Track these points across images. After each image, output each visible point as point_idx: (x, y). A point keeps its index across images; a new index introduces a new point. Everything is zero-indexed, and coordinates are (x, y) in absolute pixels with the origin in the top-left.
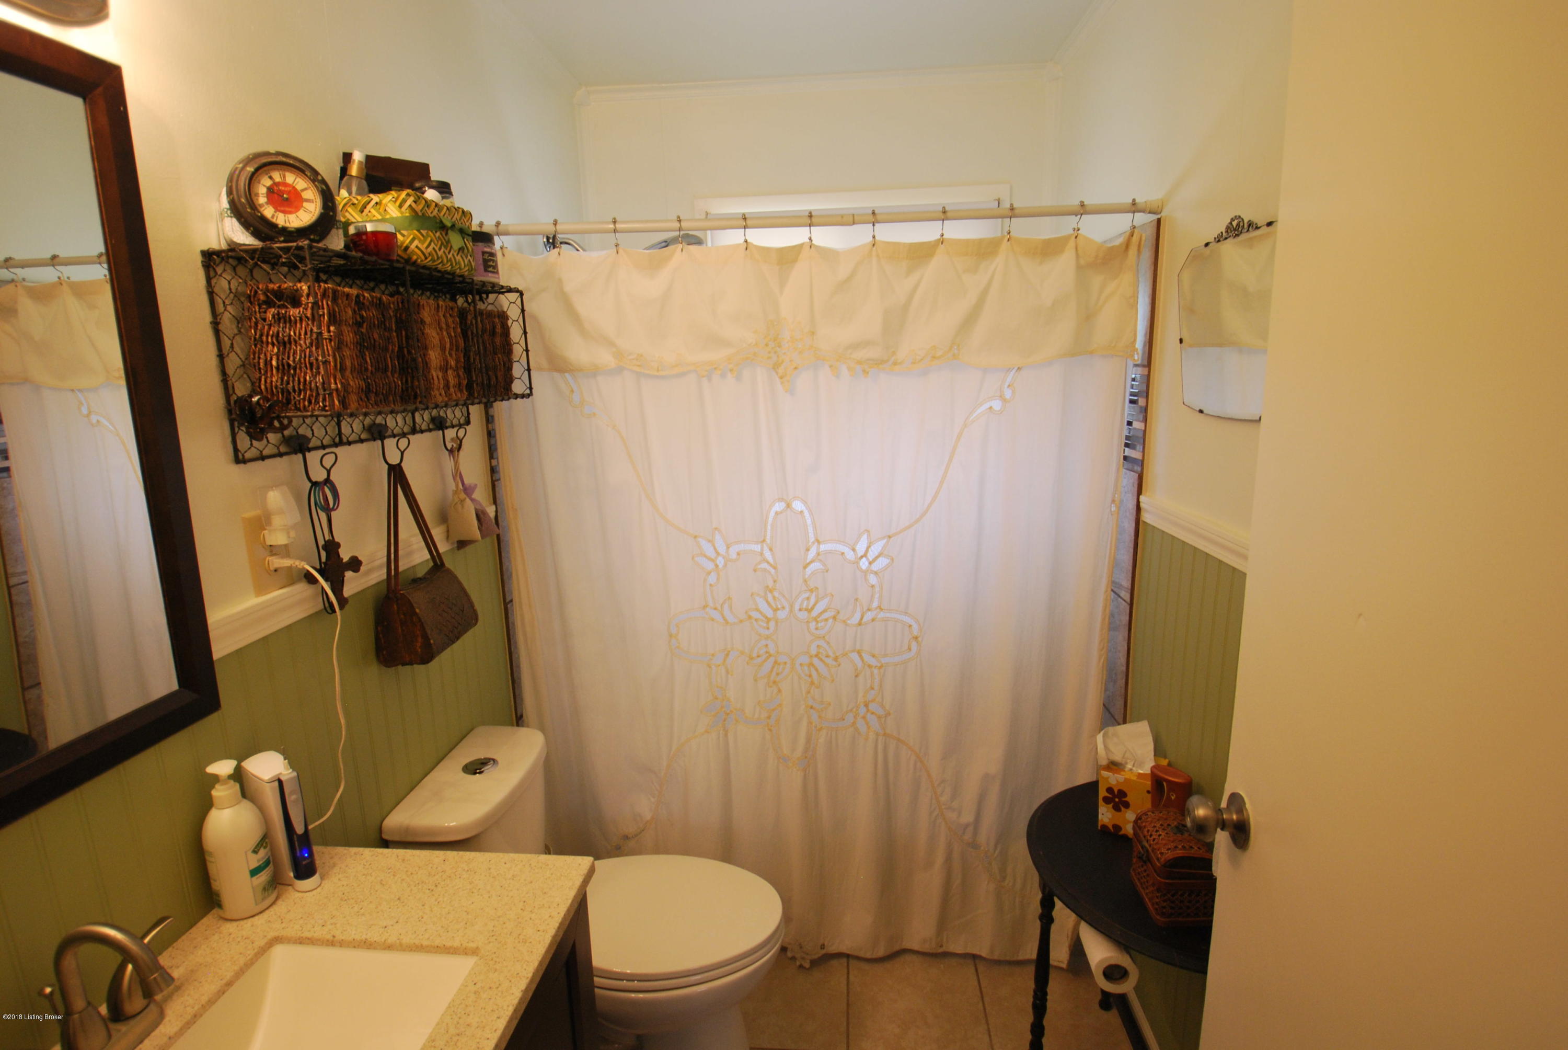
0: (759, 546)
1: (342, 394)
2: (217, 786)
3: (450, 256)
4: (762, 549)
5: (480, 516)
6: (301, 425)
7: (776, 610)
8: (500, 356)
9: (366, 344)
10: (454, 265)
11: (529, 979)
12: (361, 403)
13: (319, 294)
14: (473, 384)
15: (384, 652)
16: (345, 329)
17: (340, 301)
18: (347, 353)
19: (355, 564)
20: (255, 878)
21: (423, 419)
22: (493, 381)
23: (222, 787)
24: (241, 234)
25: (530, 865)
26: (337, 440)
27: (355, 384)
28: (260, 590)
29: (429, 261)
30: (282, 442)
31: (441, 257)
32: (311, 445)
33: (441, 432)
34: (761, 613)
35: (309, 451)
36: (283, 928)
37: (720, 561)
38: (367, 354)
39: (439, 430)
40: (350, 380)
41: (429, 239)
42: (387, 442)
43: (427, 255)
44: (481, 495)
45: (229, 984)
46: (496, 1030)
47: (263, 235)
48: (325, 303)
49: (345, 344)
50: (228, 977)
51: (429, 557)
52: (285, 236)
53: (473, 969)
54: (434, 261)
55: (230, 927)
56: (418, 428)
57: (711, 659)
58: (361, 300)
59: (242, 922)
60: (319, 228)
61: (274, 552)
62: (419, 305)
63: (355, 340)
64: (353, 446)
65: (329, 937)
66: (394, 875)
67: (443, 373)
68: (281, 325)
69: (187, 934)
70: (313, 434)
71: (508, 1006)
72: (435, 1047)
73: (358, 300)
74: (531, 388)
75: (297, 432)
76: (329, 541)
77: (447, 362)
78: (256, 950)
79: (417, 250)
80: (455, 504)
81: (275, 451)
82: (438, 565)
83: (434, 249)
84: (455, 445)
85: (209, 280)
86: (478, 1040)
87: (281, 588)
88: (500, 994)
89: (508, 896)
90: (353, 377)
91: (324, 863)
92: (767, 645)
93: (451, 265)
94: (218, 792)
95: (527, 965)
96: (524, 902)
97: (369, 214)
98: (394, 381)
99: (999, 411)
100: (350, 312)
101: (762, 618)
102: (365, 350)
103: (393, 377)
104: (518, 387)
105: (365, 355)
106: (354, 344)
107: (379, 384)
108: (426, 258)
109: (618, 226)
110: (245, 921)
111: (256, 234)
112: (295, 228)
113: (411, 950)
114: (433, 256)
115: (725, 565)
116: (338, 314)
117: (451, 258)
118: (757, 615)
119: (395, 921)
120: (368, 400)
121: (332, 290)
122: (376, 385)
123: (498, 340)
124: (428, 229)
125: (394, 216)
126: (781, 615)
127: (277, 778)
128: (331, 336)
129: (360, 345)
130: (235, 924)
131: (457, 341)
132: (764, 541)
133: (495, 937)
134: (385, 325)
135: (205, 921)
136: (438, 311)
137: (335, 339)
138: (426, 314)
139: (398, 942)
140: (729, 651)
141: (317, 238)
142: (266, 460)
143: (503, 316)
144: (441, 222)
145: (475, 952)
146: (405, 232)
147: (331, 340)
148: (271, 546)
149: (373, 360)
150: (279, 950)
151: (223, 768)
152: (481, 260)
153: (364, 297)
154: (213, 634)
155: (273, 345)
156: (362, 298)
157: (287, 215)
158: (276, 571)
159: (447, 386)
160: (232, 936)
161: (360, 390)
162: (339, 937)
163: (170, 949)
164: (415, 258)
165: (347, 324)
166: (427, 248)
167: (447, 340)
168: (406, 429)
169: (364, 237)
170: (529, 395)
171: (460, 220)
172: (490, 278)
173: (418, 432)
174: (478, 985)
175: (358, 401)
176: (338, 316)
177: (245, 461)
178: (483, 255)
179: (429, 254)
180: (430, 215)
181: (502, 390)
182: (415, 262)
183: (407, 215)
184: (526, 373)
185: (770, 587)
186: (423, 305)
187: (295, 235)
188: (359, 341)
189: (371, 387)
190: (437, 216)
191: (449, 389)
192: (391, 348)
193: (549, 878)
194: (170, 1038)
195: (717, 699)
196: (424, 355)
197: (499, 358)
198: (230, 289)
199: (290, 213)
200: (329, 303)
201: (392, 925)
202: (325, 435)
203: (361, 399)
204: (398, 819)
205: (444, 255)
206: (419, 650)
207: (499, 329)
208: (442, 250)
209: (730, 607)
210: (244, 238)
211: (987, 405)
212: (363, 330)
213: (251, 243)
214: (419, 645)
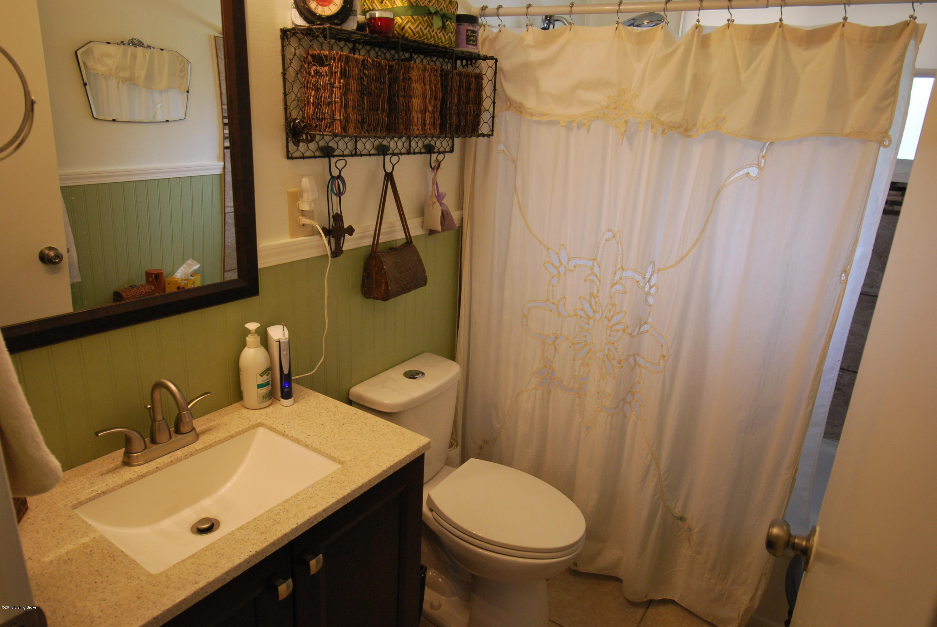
0: (591, 263)
1: (344, 123)
2: (249, 336)
3: (434, 33)
4: (593, 265)
5: (445, 215)
6: (331, 140)
7: (595, 312)
8: (471, 105)
9: (365, 92)
10: (437, 39)
11: (358, 486)
12: (357, 130)
13: (337, 59)
14: (447, 124)
15: (366, 289)
16: (351, 81)
17: (350, 63)
18: (351, 97)
19: (351, 231)
20: (259, 389)
21: (417, 145)
22: (463, 123)
23: (252, 336)
24: (299, 19)
25: (395, 431)
26: (354, 152)
27: (354, 117)
28: (293, 235)
29: (417, 37)
30: (318, 149)
31: (426, 34)
32: (335, 154)
33: (429, 155)
34: (585, 312)
35: (334, 157)
36: (266, 420)
37: (562, 270)
38: (366, 98)
39: (428, 154)
40: (351, 115)
41: (418, 22)
42: (388, 158)
43: (415, 33)
44: (450, 202)
45: (232, 437)
46: (328, 502)
47: (309, 20)
48: (339, 64)
49: (350, 91)
50: (232, 433)
51: (405, 237)
52: (320, 20)
53: (336, 470)
54: (421, 37)
55: (245, 411)
56: (412, 150)
57: (546, 339)
58: (366, 63)
59: (250, 411)
60: (340, 16)
61: (304, 215)
62: (409, 67)
63: (358, 89)
64: (363, 158)
65: (283, 431)
66: (327, 412)
67: (422, 114)
68: (317, 77)
69: (226, 408)
70: (338, 147)
71: (341, 494)
72: (297, 498)
73: (363, 63)
74: (493, 131)
75: (328, 145)
76: (337, 214)
77: (426, 107)
78: (249, 426)
79: (409, 30)
80: (429, 205)
81: (312, 154)
82: (409, 241)
83: (421, 29)
84: (436, 165)
85: (283, 47)
86: (317, 503)
87: (306, 236)
88: (340, 487)
89: (374, 442)
90: (354, 113)
91: (300, 395)
92: (586, 336)
93: (435, 40)
94: (250, 339)
95: (361, 479)
96: (380, 448)
97: (385, 4)
98: (382, 117)
99: (755, 177)
100: (356, 71)
101: (585, 316)
102: (364, 96)
103: (382, 115)
104: (484, 128)
105: (364, 99)
106: (356, 91)
107: (371, 118)
108: (414, 35)
109: (573, 8)
110: (252, 410)
111: (306, 19)
112: (326, 16)
113: (315, 452)
114: (420, 34)
115: (565, 273)
116: (347, 72)
117: (434, 35)
118: (582, 314)
119: (315, 434)
120: (362, 128)
121: (346, 57)
122: (369, 120)
123: (472, 94)
124: (419, 15)
125: (399, 6)
126: (598, 316)
127: (278, 341)
128: (340, 86)
129: (361, 93)
130: (247, 410)
131: (436, 93)
132: (595, 259)
133: (355, 460)
134: (380, 80)
135: (236, 404)
136: (425, 72)
137: (343, 87)
138: (414, 74)
139: (311, 444)
140: (559, 336)
141: (339, 22)
142: (305, 159)
143: (479, 77)
144: (429, 10)
145: (342, 463)
146: (403, 17)
147: (340, 89)
148: (302, 210)
149: (368, 103)
150: (261, 430)
151: (252, 326)
152: (465, 36)
153: (367, 61)
154: (259, 254)
155: (313, 90)
156: (366, 61)
157: (323, 7)
158: (303, 225)
159: (424, 124)
160: (243, 415)
161: (357, 121)
162: (287, 433)
163: (216, 412)
164: (407, 35)
165: (354, 78)
166: (416, 28)
167: (429, 92)
168: (403, 151)
169: (373, 21)
170: (489, 136)
171: (446, 7)
172: (471, 49)
173: (412, 154)
174: (333, 479)
175: (355, 128)
176: (347, 73)
177: (292, 158)
178: (467, 32)
179: (417, 32)
180: (422, 5)
181: (470, 130)
182: (407, 38)
183: (406, 5)
184: (491, 118)
185: (595, 294)
186: (413, 67)
187: (326, 20)
188: (360, 90)
189: (365, 121)
190: (427, 5)
191: (425, 126)
192: (382, 95)
193: (401, 441)
194: (196, 450)
195: (546, 367)
196: (408, 102)
197: (470, 107)
198: (295, 53)
199: (325, 6)
200: (343, 64)
201: (312, 436)
202: (346, 148)
203: (357, 127)
204: (359, 390)
205: (428, 33)
206: (383, 292)
207: (473, 86)
208: (427, 30)
209: (564, 304)
210: (301, 22)
211: (745, 171)
212: (364, 83)
213: (304, 25)
214: (383, 288)
